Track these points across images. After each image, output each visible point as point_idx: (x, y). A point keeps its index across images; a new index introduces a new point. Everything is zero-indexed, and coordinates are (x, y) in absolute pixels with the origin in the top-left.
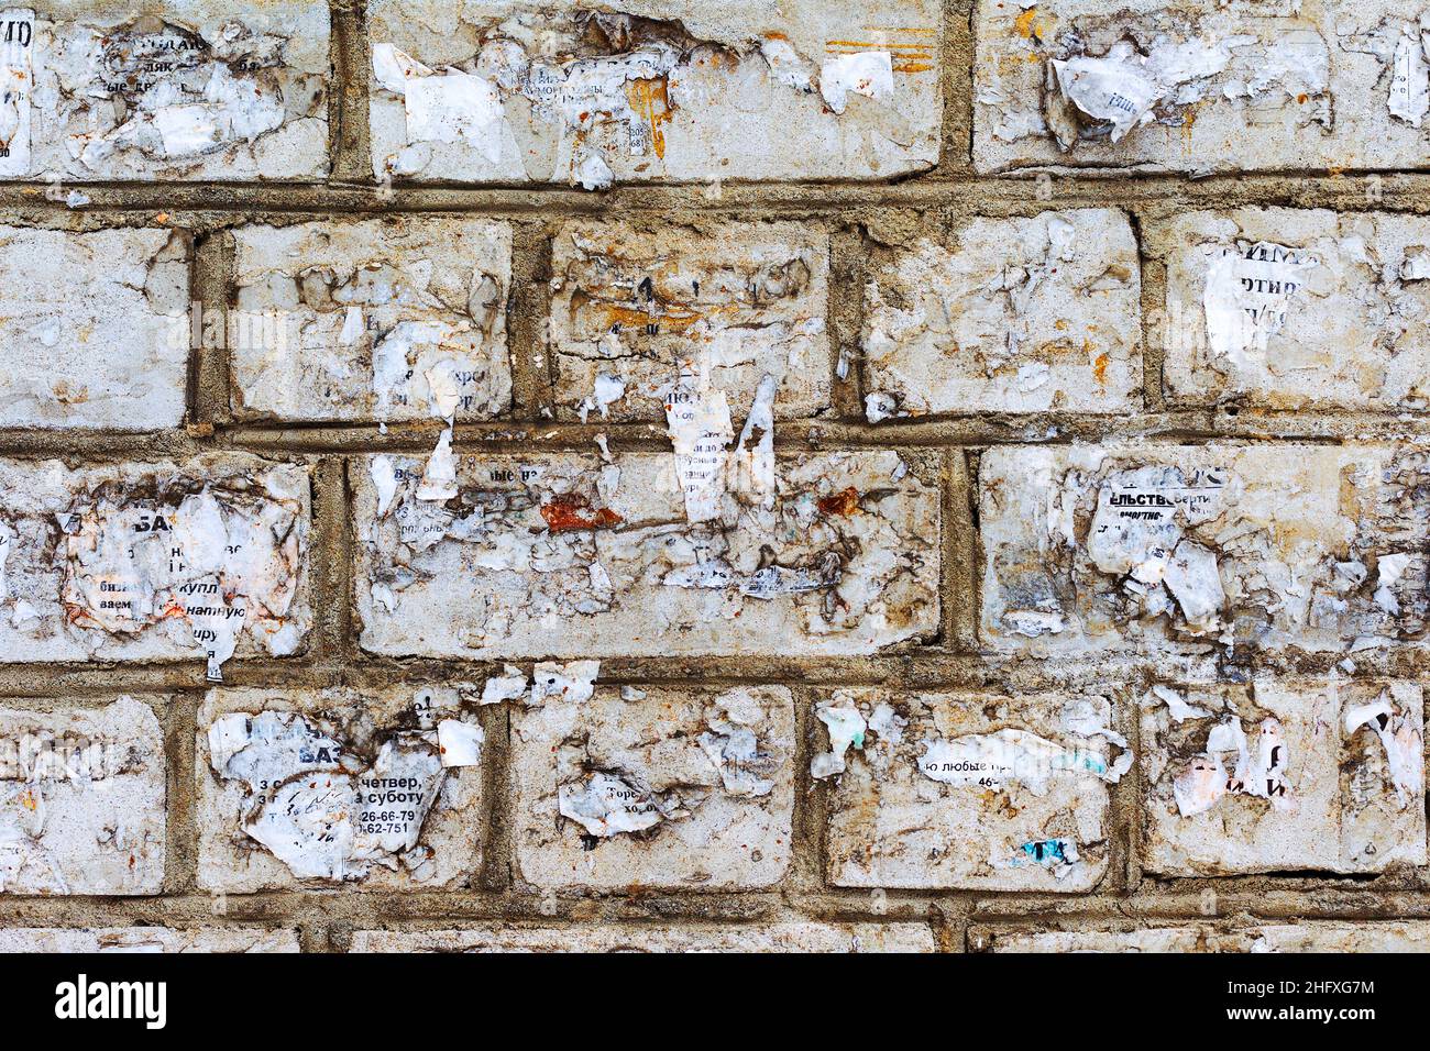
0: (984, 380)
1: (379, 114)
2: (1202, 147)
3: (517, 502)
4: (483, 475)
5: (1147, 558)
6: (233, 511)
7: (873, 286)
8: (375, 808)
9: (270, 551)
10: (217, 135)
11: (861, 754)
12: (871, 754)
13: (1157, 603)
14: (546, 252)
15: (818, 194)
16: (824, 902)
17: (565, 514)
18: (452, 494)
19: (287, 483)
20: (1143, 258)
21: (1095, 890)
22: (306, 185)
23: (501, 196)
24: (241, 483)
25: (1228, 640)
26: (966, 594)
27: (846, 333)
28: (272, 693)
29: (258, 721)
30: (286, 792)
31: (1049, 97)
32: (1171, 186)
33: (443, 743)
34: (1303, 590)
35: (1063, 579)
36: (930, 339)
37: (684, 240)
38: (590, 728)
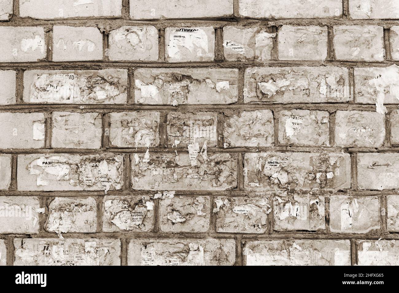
0: (245, 141)
1: (136, 92)
2: (286, 98)
3: (160, 162)
4: (154, 157)
5: (275, 173)
6: (109, 163)
7: (225, 124)
8: (134, 217)
9: (116, 171)
10: (107, 96)
11: (222, 208)
12: (224, 208)
13: (276, 181)
14: (166, 117)
15: (215, 107)
16: (215, 235)
17: (169, 164)
18: (149, 161)
19: (119, 159)
20: (274, 119)
21: (264, 233)
22: (123, 105)
23: (158, 107)
24: (111, 159)
25: (289, 188)
26: (242, 179)
27: (220, 132)
28: (116, 196)
29: (114, 201)
30: (119, 214)
31: (257, 89)
32: (280, 106)
33: (147, 206)
34: (303, 179)
35: (259, 177)
36: (235, 133)
37: (192, 116)
38: (173, 203)
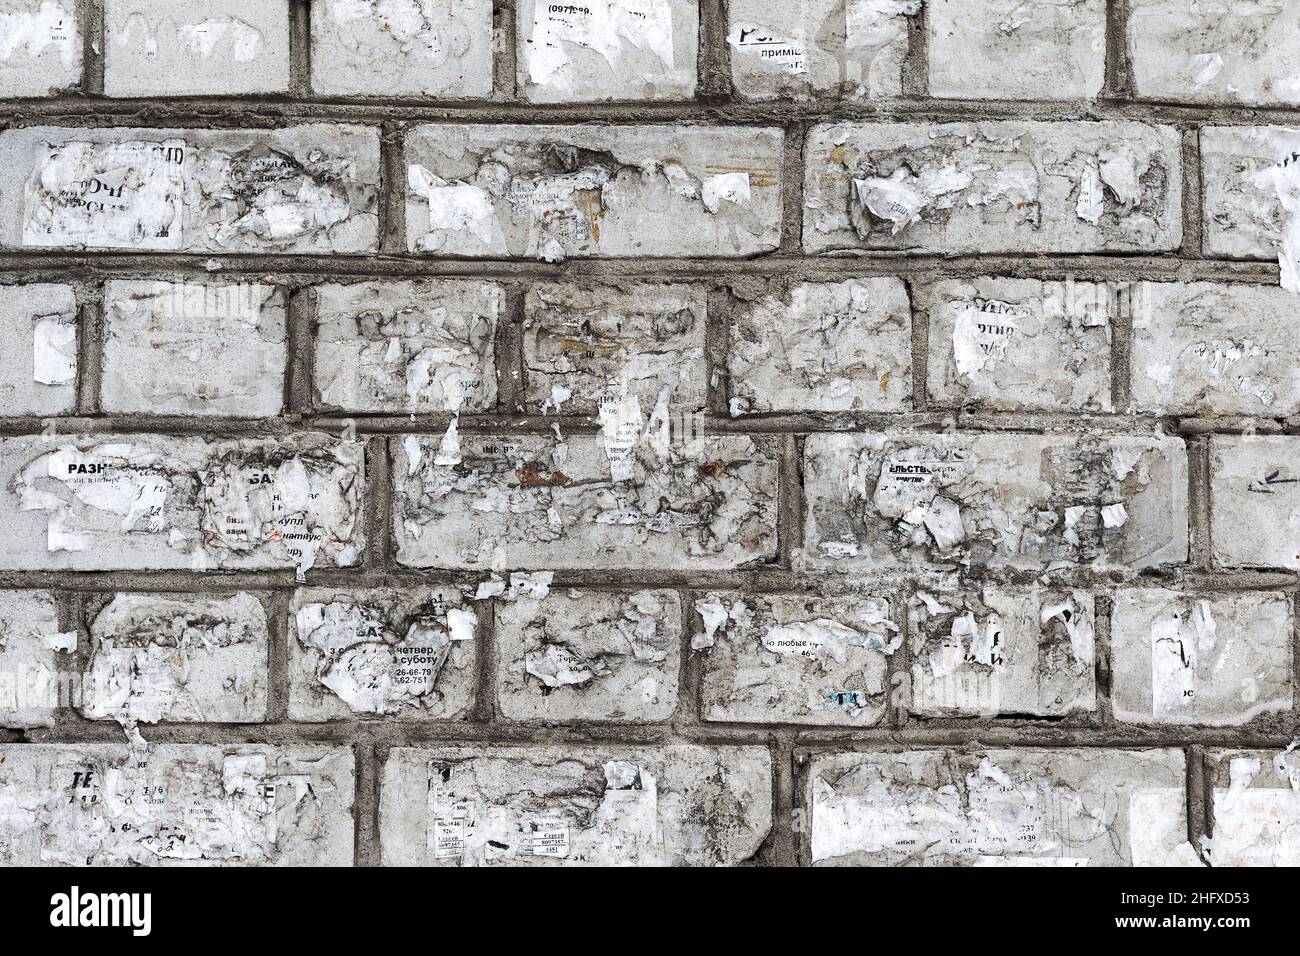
0: (807, 390)
1: (412, 211)
2: (955, 237)
3: (500, 467)
4: (478, 449)
5: (914, 507)
6: (314, 471)
7: (736, 327)
8: (406, 667)
9: (338, 498)
10: (305, 224)
11: (724, 634)
12: (731, 634)
13: (920, 537)
14: (521, 303)
15: (700, 266)
16: (699, 732)
17: (533, 475)
18: (458, 461)
19: (349, 451)
20: (913, 310)
21: (877, 725)
22: (363, 257)
23: (491, 266)
24: (319, 453)
25: (966, 562)
26: (794, 530)
27: (717, 358)
28: (338, 591)
29: (329, 609)
30: (348, 655)
31: (853, 204)
32: (933, 263)
33: (450, 624)
34: (1016, 530)
35: (858, 521)
36: (773, 362)
37: (613, 297)
38: (547, 616)
